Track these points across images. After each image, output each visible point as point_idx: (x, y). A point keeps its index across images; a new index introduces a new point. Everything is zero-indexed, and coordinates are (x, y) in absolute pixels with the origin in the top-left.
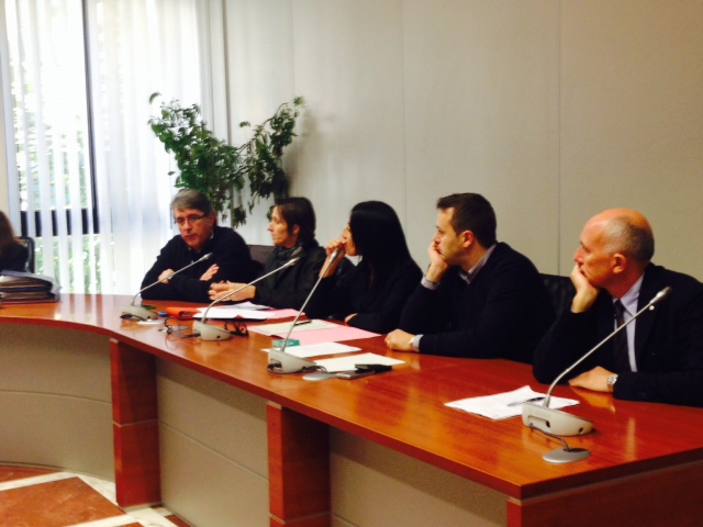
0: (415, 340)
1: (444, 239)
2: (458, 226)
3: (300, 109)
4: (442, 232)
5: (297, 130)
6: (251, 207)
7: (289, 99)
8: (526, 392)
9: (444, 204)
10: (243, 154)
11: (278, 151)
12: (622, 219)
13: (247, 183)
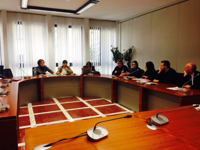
0: (158, 81)
1: (162, 67)
2: (164, 65)
3: (133, 48)
4: (162, 66)
5: (132, 51)
6: (125, 62)
7: (132, 46)
8: (177, 87)
9: (162, 62)
10: (124, 55)
11: (129, 54)
12: (192, 64)
13: (124, 59)
